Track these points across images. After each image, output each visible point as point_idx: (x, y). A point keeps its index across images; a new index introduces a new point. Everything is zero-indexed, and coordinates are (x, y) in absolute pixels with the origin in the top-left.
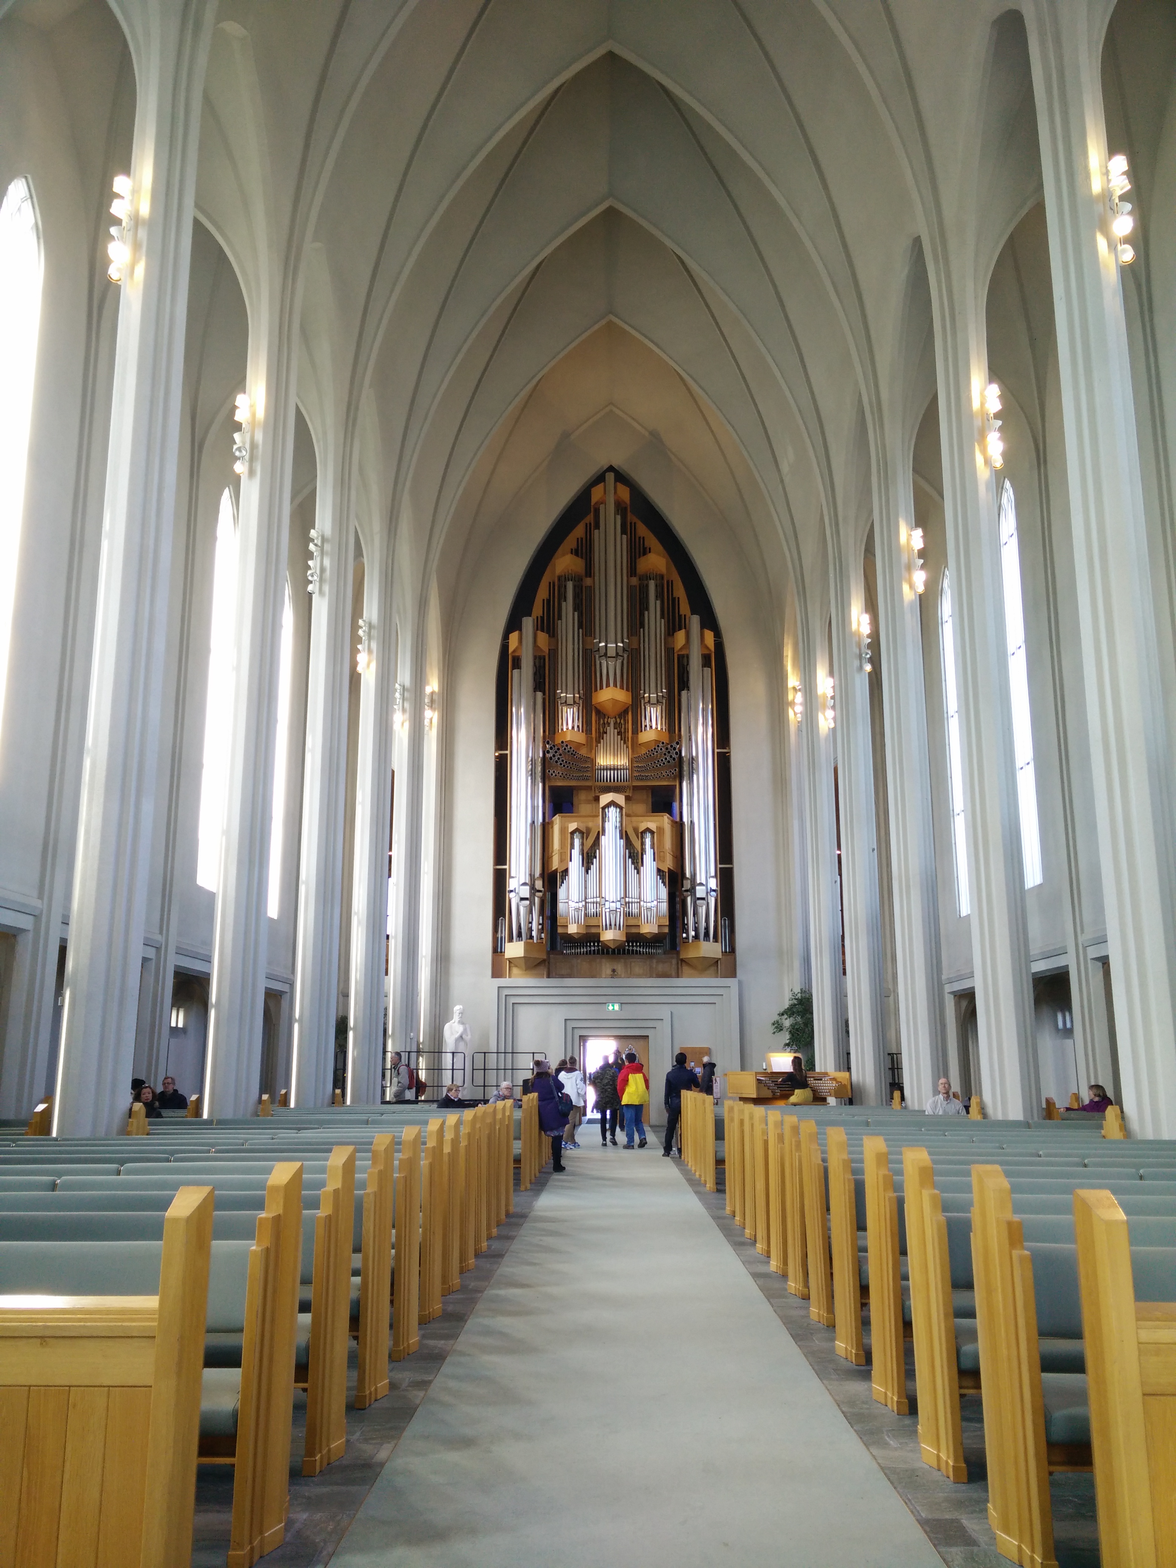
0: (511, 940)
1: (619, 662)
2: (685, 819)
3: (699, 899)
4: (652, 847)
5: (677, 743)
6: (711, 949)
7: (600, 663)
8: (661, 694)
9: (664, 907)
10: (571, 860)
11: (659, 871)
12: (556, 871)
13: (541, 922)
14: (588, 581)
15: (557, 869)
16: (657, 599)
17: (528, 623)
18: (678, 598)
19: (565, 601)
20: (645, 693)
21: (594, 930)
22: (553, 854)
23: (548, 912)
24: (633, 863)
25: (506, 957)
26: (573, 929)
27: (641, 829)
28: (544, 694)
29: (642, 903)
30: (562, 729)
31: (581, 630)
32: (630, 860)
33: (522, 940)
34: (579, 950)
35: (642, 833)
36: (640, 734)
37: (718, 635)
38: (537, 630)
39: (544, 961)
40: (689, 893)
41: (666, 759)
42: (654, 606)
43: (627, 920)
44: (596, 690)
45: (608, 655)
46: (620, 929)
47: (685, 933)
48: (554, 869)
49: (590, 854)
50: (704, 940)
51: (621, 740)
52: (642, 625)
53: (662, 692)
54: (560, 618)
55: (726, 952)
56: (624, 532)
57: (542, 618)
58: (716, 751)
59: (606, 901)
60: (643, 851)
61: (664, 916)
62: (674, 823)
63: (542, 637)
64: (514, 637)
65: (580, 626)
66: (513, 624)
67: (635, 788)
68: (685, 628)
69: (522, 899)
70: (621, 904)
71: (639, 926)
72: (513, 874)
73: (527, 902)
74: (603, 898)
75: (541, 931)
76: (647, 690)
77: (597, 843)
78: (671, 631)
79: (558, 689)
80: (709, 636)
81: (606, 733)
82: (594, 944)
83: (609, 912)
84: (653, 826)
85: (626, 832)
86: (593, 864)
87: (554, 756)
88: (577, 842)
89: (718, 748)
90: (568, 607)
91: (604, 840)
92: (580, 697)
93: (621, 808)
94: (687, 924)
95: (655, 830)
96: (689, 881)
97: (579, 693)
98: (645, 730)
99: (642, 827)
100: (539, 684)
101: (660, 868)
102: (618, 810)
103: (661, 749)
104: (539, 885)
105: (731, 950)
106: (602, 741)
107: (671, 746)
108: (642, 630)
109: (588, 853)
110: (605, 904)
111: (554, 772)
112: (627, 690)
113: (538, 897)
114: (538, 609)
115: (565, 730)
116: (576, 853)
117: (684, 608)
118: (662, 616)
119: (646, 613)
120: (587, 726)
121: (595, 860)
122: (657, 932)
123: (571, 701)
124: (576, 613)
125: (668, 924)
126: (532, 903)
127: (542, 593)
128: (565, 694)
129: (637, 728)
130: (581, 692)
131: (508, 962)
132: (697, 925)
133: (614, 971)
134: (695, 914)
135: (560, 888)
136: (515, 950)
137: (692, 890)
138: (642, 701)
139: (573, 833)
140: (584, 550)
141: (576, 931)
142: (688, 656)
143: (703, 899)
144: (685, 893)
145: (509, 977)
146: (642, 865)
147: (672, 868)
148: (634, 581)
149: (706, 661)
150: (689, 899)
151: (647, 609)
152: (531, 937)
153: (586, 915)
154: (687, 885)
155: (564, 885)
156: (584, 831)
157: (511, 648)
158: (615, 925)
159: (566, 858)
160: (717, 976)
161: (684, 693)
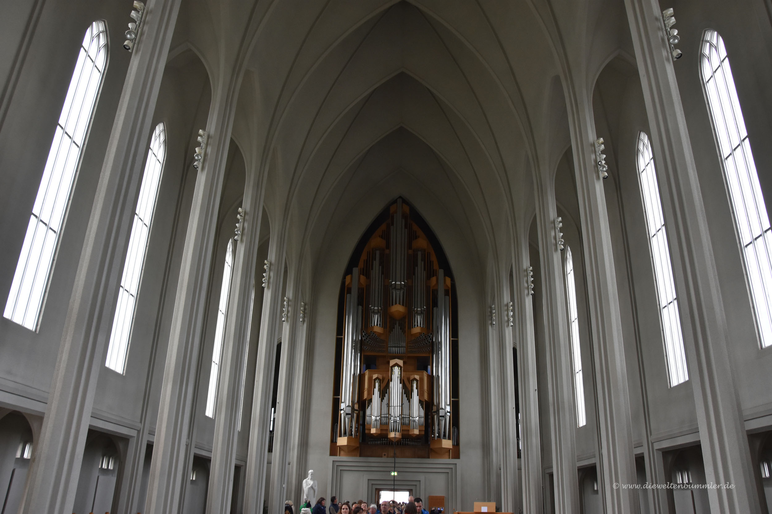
0: (340, 436)
1: (402, 291)
2: (434, 374)
3: (441, 416)
4: (417, 388)
5: (431, 334)
6: (447, 444)
7: (392, 292)
8: (423, 309)
9: (423, 420)
10: (374, 394)
11: (420, 402)
12: (366, 399)
13: (357, 427)
14: (387, 251)
15: (366, 398)
16: (422, 260)
17: (356, 271)
18: (433, 261)
19: (375, 260)
20: (415, 308)
21: (384, 432)
22: (365, 391)
23: (361, 422)
24: (406, 397)
25: (337, 445)
26: (373, 431)
27: (411, 379)
28: (363, 307)
29: (411, 418)
30: (372, 326)
31: (383, 276)
32: (405, 395)
33: (346, 436)
34: (377, 442)
35: (411, 381)
36: (412, 329)
37: (453, 280)
38: (361, 274)
39: (358, 448)
40: (436, 413)
41: (425, 342)
42: (421, 264)
43: (402, 427)
44: (390, 306)
45: (397, 288)
46: (398, 432)
47: (433, 435)
48: (364, 398)
50: (443, 439)
51: (402, 332)
52: (414, 274)
53: (424, 308)
54: (372, 269)
55: (454, 445)
56: (406, 227)
57: (363, 269)
58: (451, 339)
59: (391, 416)
60: (412, 390)
61: (422, 425)
62: (428, 376)
63: (363, 278)
64: (348, 278)
65: (383, 273)
66: (348, 271)
67: (409, 357)
68: (436, 275)
69: (347, 414)
70: (399, 418)
71: (409, 430)
72: (343, 401)
73: (350, 416)
74: (390, 414)
75: (357, 432)
76: (416, 307)
77: (387, 386)
78: (429, 277)
79: (370, 305)
80: (448, 280)
81: (394, 328)
82: (385, 439)
83: (393, 422)
84: (417, 377)
85: (403, 380)
86: (385, 397)
87: (366, 339)
88: (377, 385)
89: (452, 338)
90: (376, 263)
91: (391, 384)
92: (381, 309)
93: (401, 367)
94: (434, 430)
95: (418, 379)
96: (436, 407)
97: (381, 307)
98: (414, 327)
99: (412, 377)
100: (360, 302)
101: (421, 399)
102: (399, 368)
103: (423, 337)
104: (356, 407)
105: (457, 444)
106: (392, 332)
107: (428, 335)
108: (414, 276)
109: (382, 391)
110: (391, 418)
111: (366, 347)
112: (406, 306)
113: (356, 413)
114: (361, 264)
115: (373, 326)
116: (376, 390)
117: (436, 266)
118: (425, 270)
119: (416, 268)
120: (384, 324)
121: (386, 394)
122: (418, 434)
123: (376, 311)
124: (381, 267)
125: (424, 429)
126: (352, 417)
127: (364, 257)
128: (373, 307)
129: (411, 326)
130: (382, 306)
131: (339, 448)
132: (439, 430)
133: (395, 454)
134: (439, 425)
135: (367, 409)
136: (342, 441)
137: (438, 411)
138: (413, 312)
139: (375, 380)
140: (386, 236)
141: (375, 432)
142: (437, 290)
143: (443, 416)
144: (434, 414)
145: (339, 456)
146: (412, 398)
147: (427, 400)
148: (411, 252)
149: (446, 293)
150: (436, 416)
151: (417, 266)
152: (352, 435)
153: (381, 424)
154: (435, 409)
155: (369, 407)
156: (381, 379)
157: (347, 283)
158: (396, 429)
159: (371, 393)
160: (449, 458)
161: (435, 309)
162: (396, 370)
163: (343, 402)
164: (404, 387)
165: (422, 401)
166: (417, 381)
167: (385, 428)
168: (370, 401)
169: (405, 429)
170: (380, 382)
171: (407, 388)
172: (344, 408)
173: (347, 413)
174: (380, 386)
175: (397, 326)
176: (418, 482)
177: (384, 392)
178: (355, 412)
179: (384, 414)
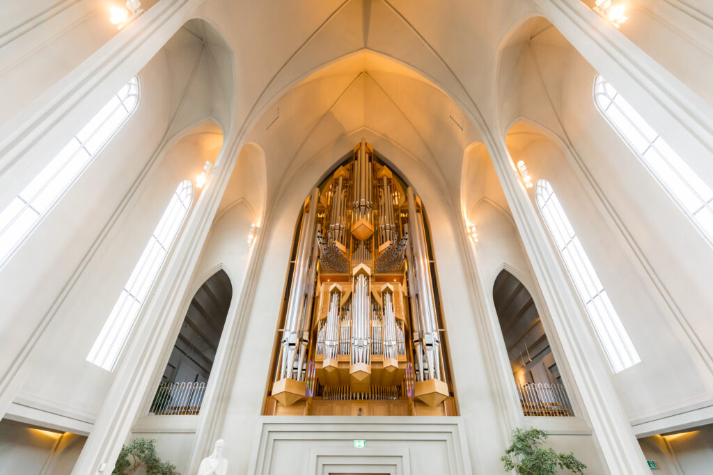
1: (367, 210)
3: (428, 344)
6: (441, 387)
7: (356, 211)
8: (392, 226)
9: (403, 345)
10: (329, 311)
13: (305, 368)
15: (319, 320)
20: (382, 226)
21: (344, 367)
24: (377, 315)
25: (273, 394)
26: (327, 363)
27: (382, 290)
29: (384, 343)
31: (346, 198)
32: (374, 312)
34: (334, 397)
35: (383, 293)
39: (304, 400)
40: (419, 343)
43: (372, 356)
44: (353, 225)
45: (361, 205)
46: (366, 362)
48: (317, 322)
50: (435, 379)
51: (368, 251)
52: (380, 196)
54: (334, 193)
56: (370, 161)
59: (355, 339)
60: (384, 305)
61: (402, 354)
65: (345, 196)
67: (377, 278)
69: (290, 344)
70: (367, 343)
71: (382, 363)
74: (353, 337)
75: (304, 375)
76: (384, 223)
77: (350, 301)
79: (331, 225)
81: (359, 248)
83: (358, 349)
85: (372, 293)
86: (346, 314)
91: (355, 298)
92: (343, 227)
93: (368, 276)
95: (393, 290)
96: (418, 333)
97: (343, 225)
98: (383, 244)
101: (397, 318)
102: (366, 277)
104: (306, 337)
105: (453, 395)
106: (356, 252)
109: (343, 307)
110: (354, 342)
112: (372, 225)
113: (304, 345)
116: (334, 307)
118: (391, 193)
119: (382, 191)
121: (348, 312)
122: (398, 366)
123: (338, 228)
124: (344, 190)
125: (405, 361)
126: (299, 348)
129: (378, 244)
130: (345, 225)
131: (275, 400)
132: (426, 367)
134: (424, 359)
135: (319, 332)
136: (279, 386)
137: (421, 340)
138: (381, 230)
139: (332, 293)
140: (352, 170)
143: (431, 345)
145: (275, 415)
147: (405, 322)
148: (375, 181)
149: (418, 211)
151: (383, 189)
153: (339, 352)
155: (323, 330)
158: (363, 359)
159: (325, 310)
160: (444, 415)
161: (406, 225)
162: (362, 279)
163: (287, 330)
164: (373, 300)
165: (400, 320)
166: (391, 293)
167: (345, 358)
168: (324, 321)
169: (376, 359)
170: (339, 296)
171: (377, 304)
172: (287, 339)
173: (291, 342)
174: (339, 300)
175: (362, 246)
176: (400, 459)
177: (344, 309)
178: (304, 343)
179: (344, 338)
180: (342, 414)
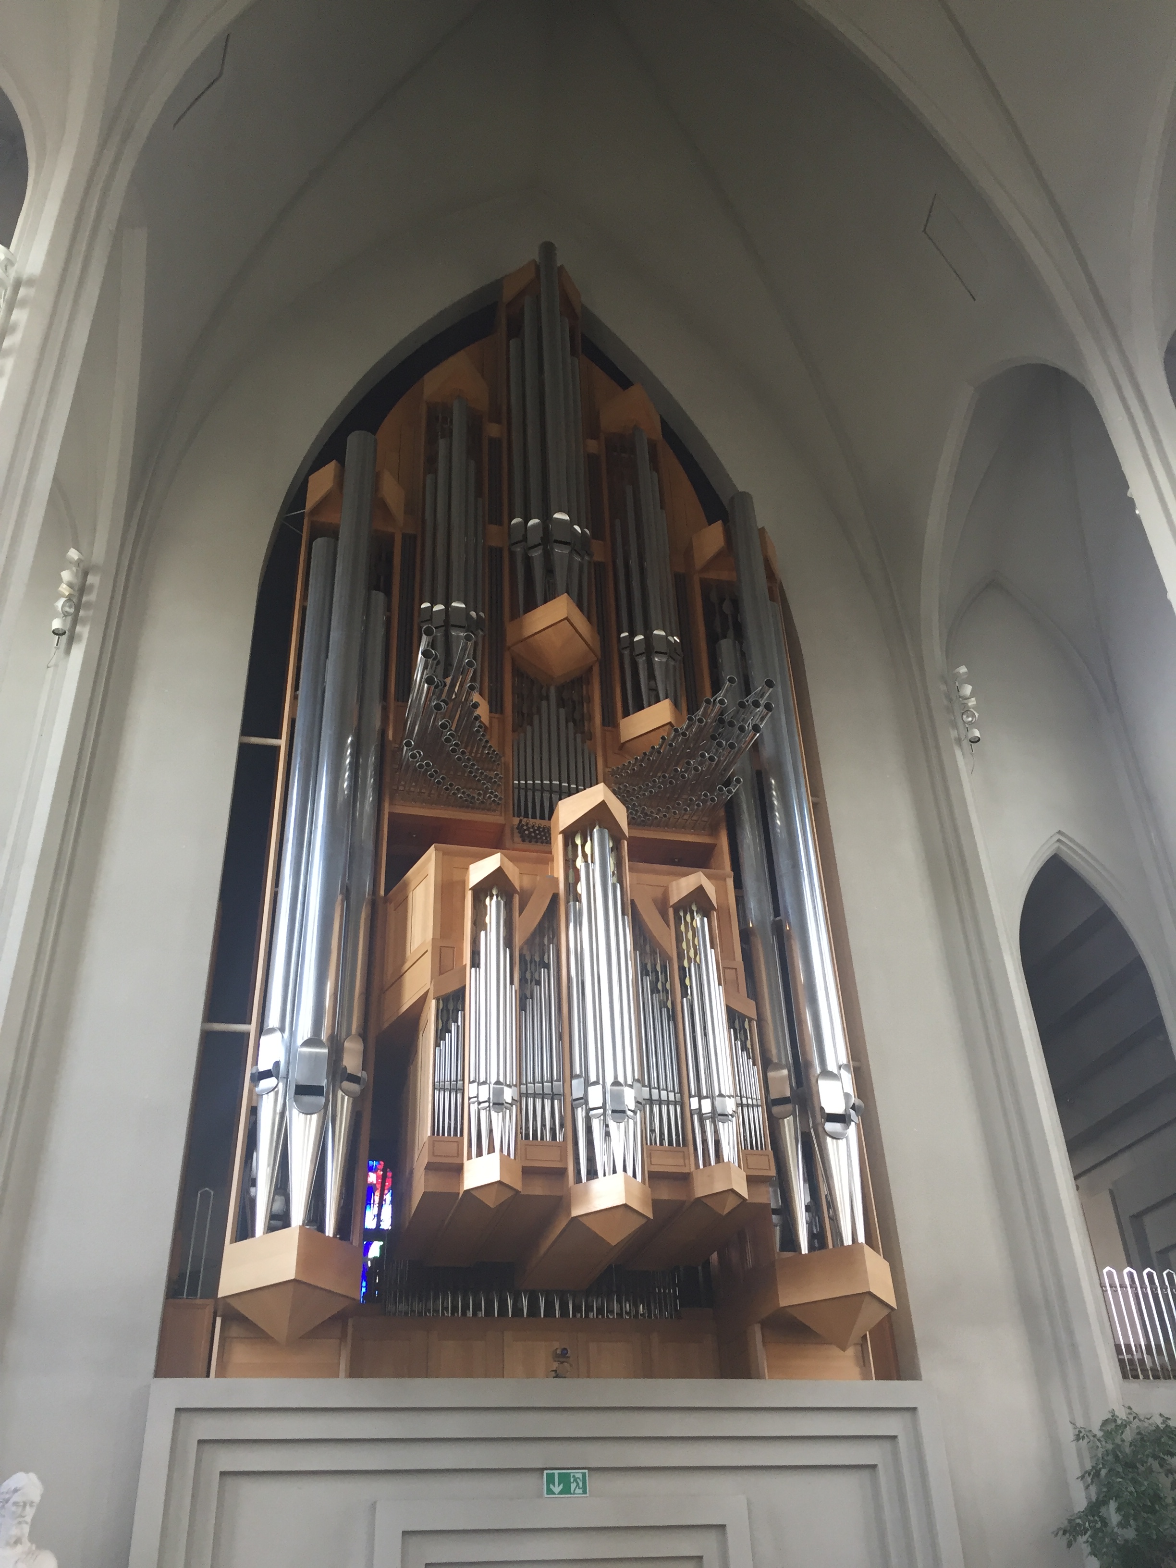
0: (247, 1231)
1: (575, 561)
3: (833, 1116)
4: (712, 944)
8: (672, 642)
10: (475, 964)
12: (421, 1003)
14: (493, 430)
15: (424, 996)
16: (652, 468)
17: (364, 443)
20: (633, 634)
21: (538, 1188)
22: (408, 968)
24: (656, 989)
27: (674, 899)
28: (389, 608)
29: (694, 1103)
31: (480, 501)
32: (648, 981)
35: (677, 908)
36: (626, 718)
38: (382, 469)
43: (650, 1156)
46: (633, 1177)
49: (528, 958)
51: (576, 732)
52: (618, 515)
53: (673, 638)
54: (431, 469)
59: (587, 1084)
60: (685, 955)
63: (392, 486)
64: (323, 476)
65: (479, 493)
68: (723, 517)
70: (635, 1099)
73: (318, 1102)
76: (640, 627)
77: (549, 926)
79: (424, 602)
81: (538, 713)
83: (606, 1116)
84: (710, 887)
85: (632, 901)
86: (538, 983)
88: (494, 915)
93: (620, 838)
95: (714, 901)
96: (785, 1077)
98: (638, 712)
99: (678, 890)
101: (736, 1006)
102: (610, 841)
104: (354, 1059)
106: (529, 728)
109: (522, 956)
112: (592, 625)
113: (349, 1093)
116: (491, 943)
118: (663, 507)
119: (630, 489)
120: (490, 695)
122: (746, 1196)
123: (459, 619)
124: (472, 463)
126: (330, 1109)
128: (443, 606)
135: (431, 1051)
136: (259, 1261)
139: (481, 891)
141: (493, 1175)
143: (840, 1119)
144: (777, 1109)
145: (217, 1377)
146: (689, 995)
150: (787, 1124)
151: (632, 482)
153: (523, 1128)
155: (451, 1038)
156: (517, 886)
157: (312, 499)
159: (456, 960)
160: (866, 1376)
163: (272, 1030)
164: (641, 936)
165: (743, 1017)
166: (706, 911)
167: (546, 1159)
168: (453, 1004)
169: (668, 1163)
170: (510, 906)
171: (657, 950)
172: (277, 1064)
173: (301, 1082)
174: (508, 923)
175: (550, 709)
177: (532, 961)
178: (346, 1084)
179: (538, 1078)
180: (468, 1372)
